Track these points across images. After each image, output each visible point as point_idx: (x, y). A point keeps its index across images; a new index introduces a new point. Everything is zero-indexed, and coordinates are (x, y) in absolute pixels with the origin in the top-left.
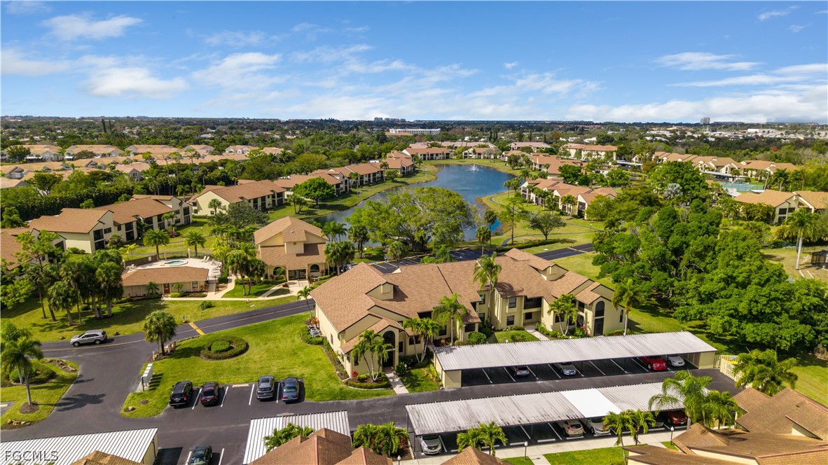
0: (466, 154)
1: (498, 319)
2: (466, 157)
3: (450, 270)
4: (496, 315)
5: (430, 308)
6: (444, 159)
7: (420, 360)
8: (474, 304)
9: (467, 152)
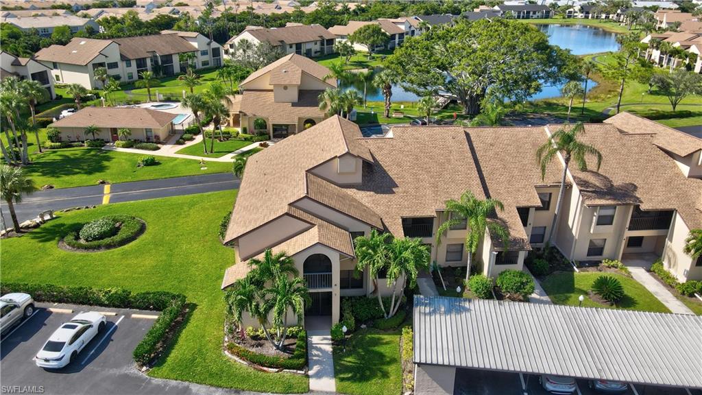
0: (570, 12)
1: (574, 232)
2: (569, 17)
3: (489, 141)
4: (570, 223)
5: (429, 212)
6: (542, 18)
7: (388, 313)
8: (524, 212)
9: (572, 10)
